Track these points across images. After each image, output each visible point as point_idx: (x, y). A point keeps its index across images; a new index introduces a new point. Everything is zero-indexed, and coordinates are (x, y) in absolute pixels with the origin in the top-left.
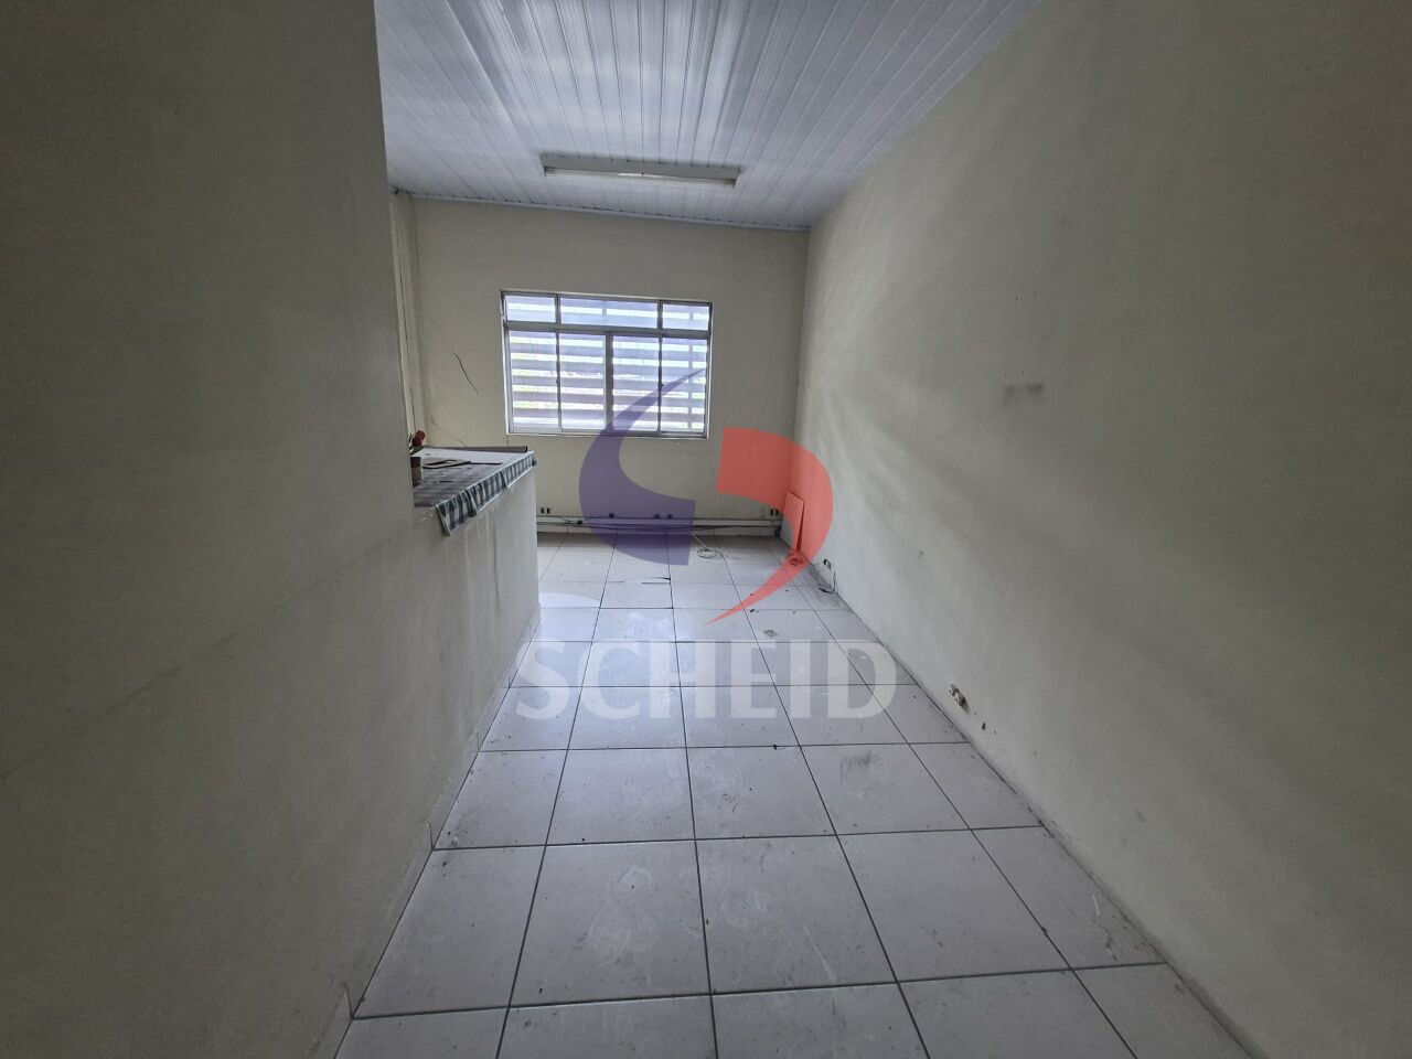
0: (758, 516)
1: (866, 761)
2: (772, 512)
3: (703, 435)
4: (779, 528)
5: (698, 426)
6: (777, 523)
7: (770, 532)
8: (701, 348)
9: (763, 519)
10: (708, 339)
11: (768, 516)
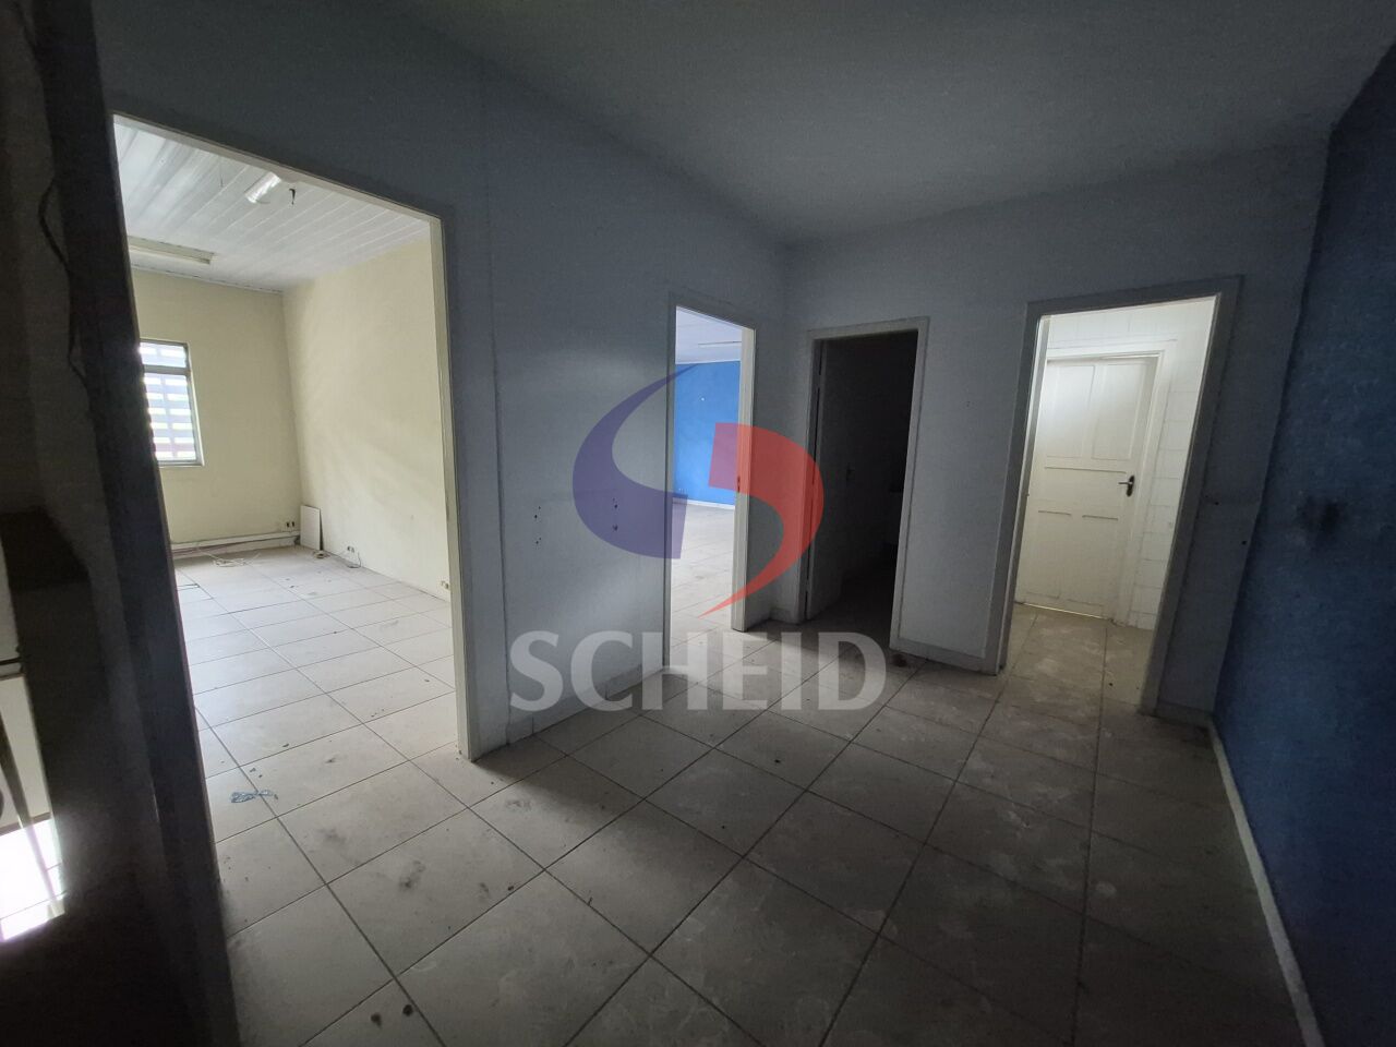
0: (273, 530)
1: (397, 622)
2: (288, 525)
3: (197, 463)
4: (298, 538)
5: (190, 455)
6: (296, 533)
7: (290, 542)
8: (181, 381)
9: (279, 531)
10: (188, 376)
11: (284, 527)
